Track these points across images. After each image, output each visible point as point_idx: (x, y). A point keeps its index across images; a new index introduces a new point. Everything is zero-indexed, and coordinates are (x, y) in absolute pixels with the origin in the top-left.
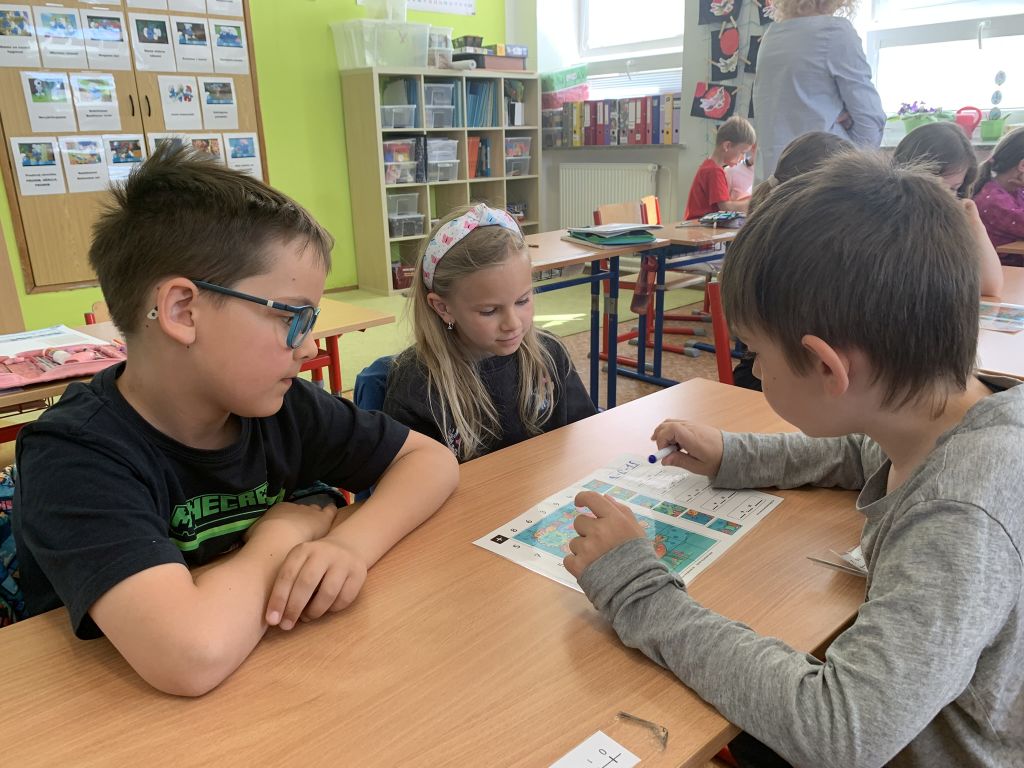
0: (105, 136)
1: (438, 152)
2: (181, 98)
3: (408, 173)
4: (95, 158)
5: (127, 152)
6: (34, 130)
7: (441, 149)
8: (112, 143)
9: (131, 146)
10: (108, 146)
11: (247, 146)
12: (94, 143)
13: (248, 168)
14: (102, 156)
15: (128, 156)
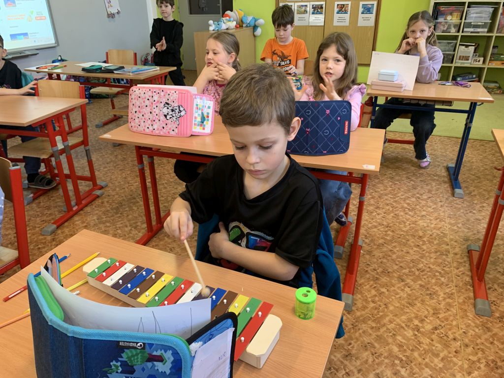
0: (311, 3)
1: (475, 15)
3: (452, 27)
4: (305, 12)
5: (317, 10)
7: (477, 13)
8: (313, 5)
9: (320, 7)
10: (311, 7)
11: (370, 8)
12: (306, 6)
13: (368, 19)
14: (308, 11)
15: (318, 11)
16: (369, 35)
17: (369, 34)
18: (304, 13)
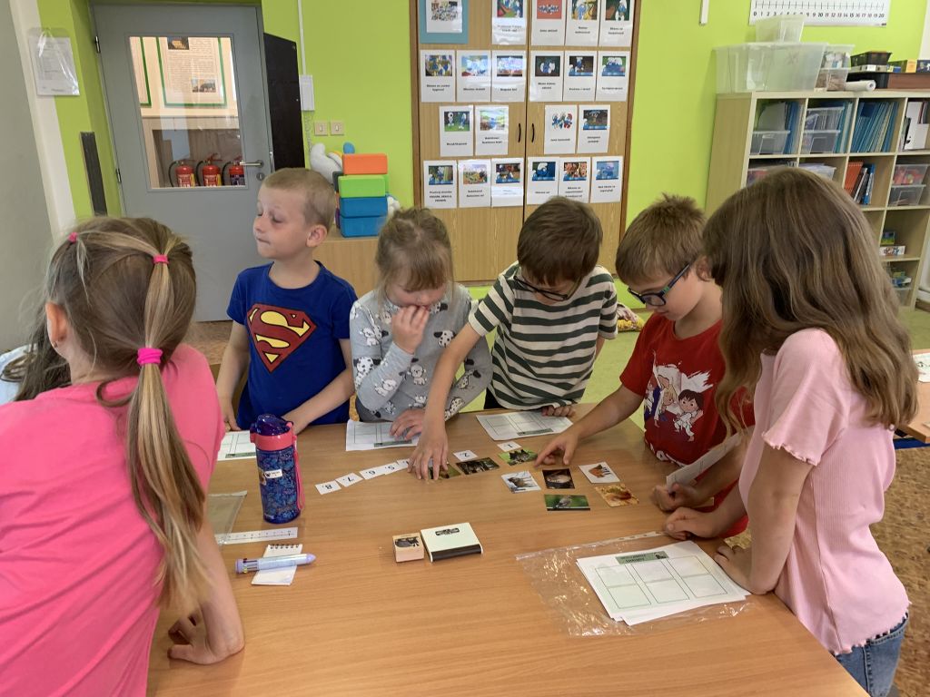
0: (493, 160)
2: (561, 126)
4: (483, 178)
5: (508, 175)
6: (442, 155)
8: (498, 165)
9: (513, 167)
10: (495, 168)
11: (612, 169)
12: (484, 166)
13: (609, 189)
14: (489, 176)
15: (509, 177)
16: (612, 220)
17: (612, 216)
18: (479, 182)
